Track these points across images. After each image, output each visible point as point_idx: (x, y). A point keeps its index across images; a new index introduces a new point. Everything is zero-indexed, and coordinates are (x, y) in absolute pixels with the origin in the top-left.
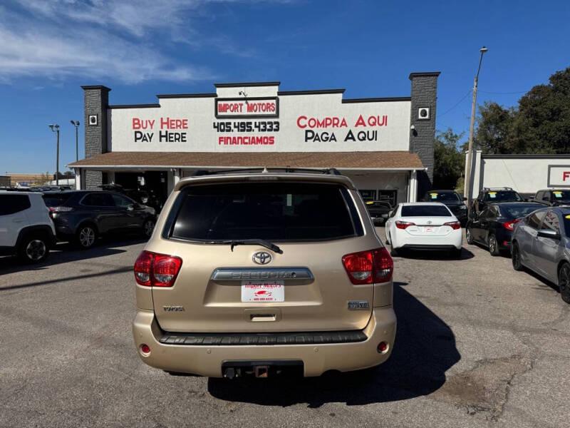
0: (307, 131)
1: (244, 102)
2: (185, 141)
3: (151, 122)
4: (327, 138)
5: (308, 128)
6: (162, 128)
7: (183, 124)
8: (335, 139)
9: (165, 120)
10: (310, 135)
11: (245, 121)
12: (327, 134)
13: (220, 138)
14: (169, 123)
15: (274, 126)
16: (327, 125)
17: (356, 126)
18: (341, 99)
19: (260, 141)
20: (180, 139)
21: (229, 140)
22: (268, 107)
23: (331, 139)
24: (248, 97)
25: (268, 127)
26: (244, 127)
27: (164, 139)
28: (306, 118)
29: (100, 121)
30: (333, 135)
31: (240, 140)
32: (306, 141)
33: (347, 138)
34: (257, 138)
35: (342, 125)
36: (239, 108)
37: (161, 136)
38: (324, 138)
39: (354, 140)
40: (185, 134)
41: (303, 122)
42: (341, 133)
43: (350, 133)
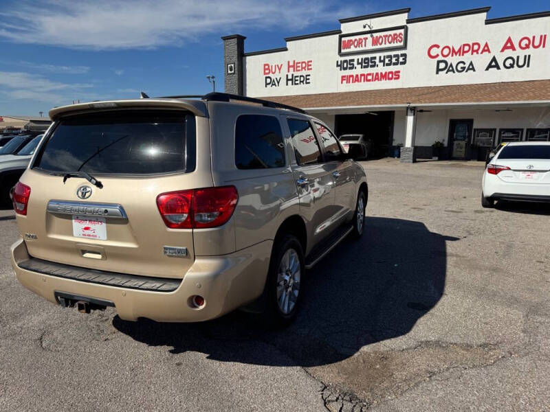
0: (439, 62)
1: (368, 36)
2: (309, 83)
3: (280, 66)
4: (464, 69)
5: (441, 58)
6: (289, 71)
7: (308, 65)
8: (473, 69)
9: (291, 64)
10: (442, 66)
11: (369, 56)
12: (464, 63)
13: (343, 77)
14: (294, 66)
15: (401, 59)
16: (464, 52)
17: (502, 51)
18: (485, 18)
19: (384, 76)
20: (305, 82)
21: (351, 79)
22: (395, 38)
23: (469, 69)
24: (373, 29)
25: (394, 60)
26: (367, 63)
27: (290, 82)
28: (437, 46)
29: (236, 69)
30: (471, 64)
31: (363, 77)
32: (437, 73)
33: (490, 66)
34: (381, 73)
35: (484, 50)
36: (363, 43)
37: (288, 80)
38: (459, 69)
39: (499, 68)
40: (309, 75)
41: (434, 52)
42: (481, 60)
43: (494, 59)
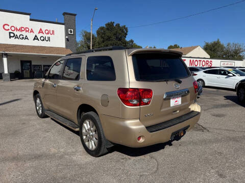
0: (10, 33)
4: (23, 38)
5: (10, 31)
8: (27, 39)
10: (12, 35)
12: (23, 35)
16: (22, 31)
17: (39, 33)
18: (29, 18)
28: (8, 25)
30: (26, 36)
32: (10, 38)
33: (34, 39)
35: (31, 32)
38: (21, 38)
39: (39, 40)
41: (6, 27)
42: (31, 36)
43: (36, 36)
